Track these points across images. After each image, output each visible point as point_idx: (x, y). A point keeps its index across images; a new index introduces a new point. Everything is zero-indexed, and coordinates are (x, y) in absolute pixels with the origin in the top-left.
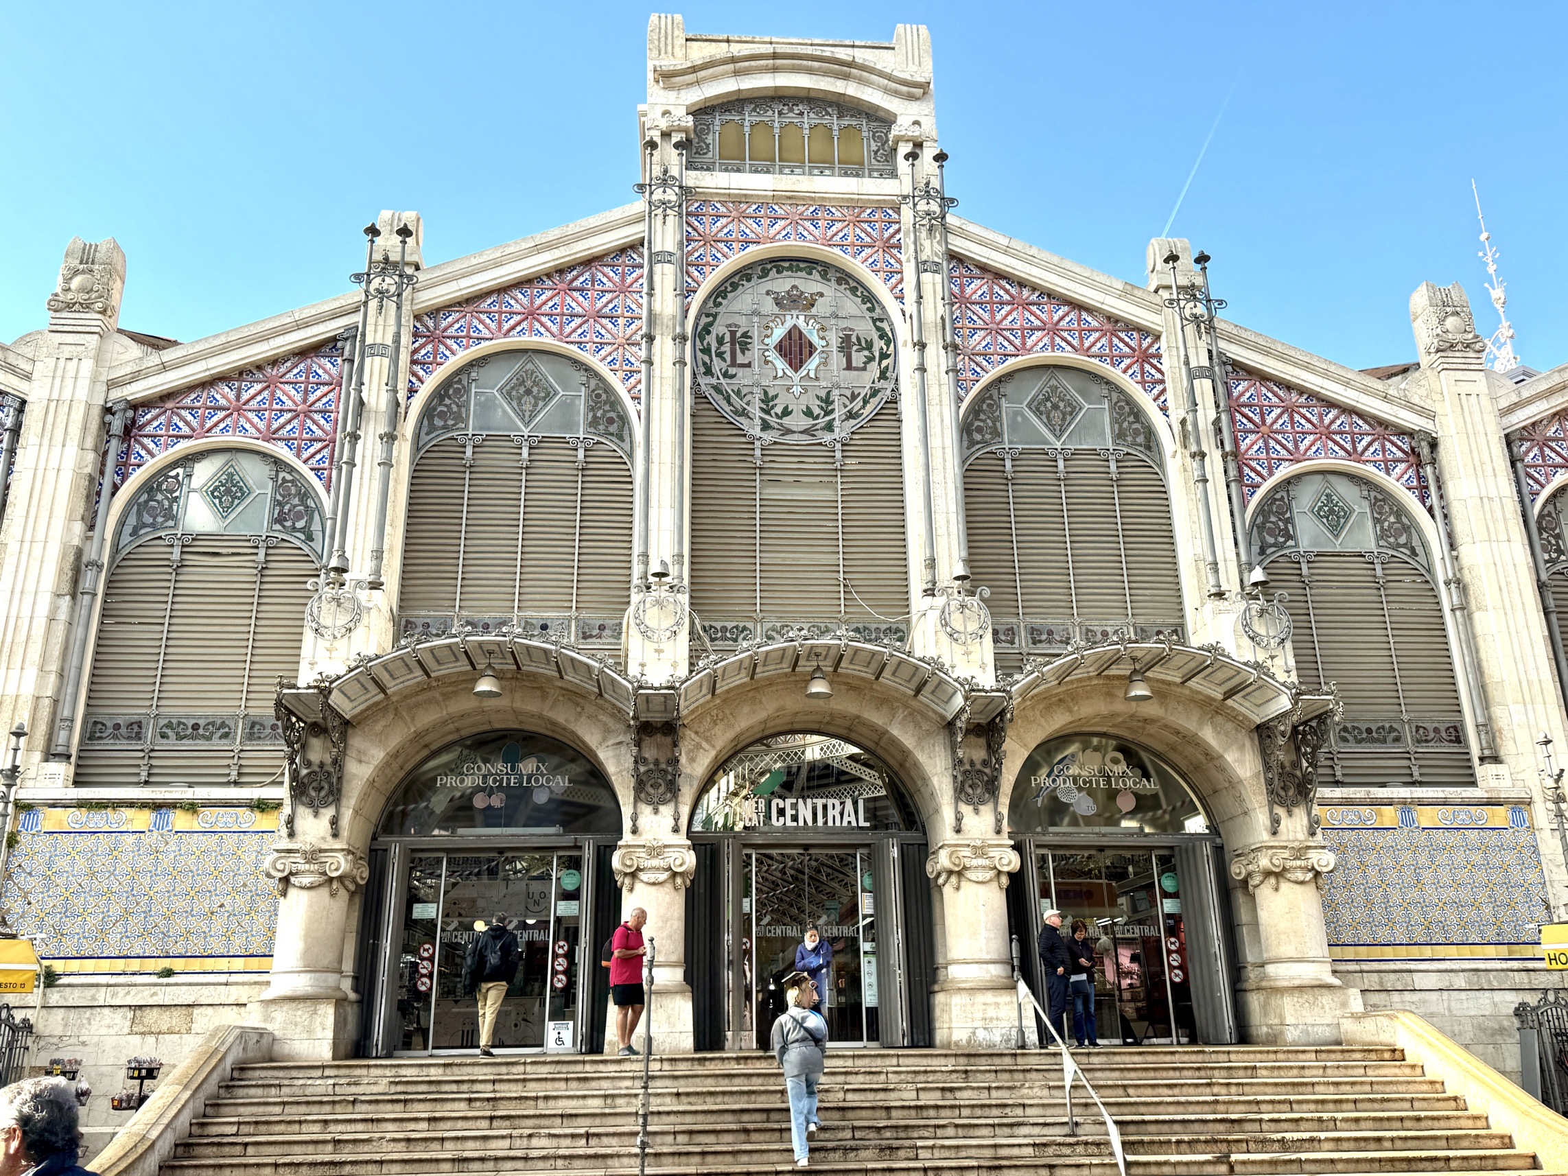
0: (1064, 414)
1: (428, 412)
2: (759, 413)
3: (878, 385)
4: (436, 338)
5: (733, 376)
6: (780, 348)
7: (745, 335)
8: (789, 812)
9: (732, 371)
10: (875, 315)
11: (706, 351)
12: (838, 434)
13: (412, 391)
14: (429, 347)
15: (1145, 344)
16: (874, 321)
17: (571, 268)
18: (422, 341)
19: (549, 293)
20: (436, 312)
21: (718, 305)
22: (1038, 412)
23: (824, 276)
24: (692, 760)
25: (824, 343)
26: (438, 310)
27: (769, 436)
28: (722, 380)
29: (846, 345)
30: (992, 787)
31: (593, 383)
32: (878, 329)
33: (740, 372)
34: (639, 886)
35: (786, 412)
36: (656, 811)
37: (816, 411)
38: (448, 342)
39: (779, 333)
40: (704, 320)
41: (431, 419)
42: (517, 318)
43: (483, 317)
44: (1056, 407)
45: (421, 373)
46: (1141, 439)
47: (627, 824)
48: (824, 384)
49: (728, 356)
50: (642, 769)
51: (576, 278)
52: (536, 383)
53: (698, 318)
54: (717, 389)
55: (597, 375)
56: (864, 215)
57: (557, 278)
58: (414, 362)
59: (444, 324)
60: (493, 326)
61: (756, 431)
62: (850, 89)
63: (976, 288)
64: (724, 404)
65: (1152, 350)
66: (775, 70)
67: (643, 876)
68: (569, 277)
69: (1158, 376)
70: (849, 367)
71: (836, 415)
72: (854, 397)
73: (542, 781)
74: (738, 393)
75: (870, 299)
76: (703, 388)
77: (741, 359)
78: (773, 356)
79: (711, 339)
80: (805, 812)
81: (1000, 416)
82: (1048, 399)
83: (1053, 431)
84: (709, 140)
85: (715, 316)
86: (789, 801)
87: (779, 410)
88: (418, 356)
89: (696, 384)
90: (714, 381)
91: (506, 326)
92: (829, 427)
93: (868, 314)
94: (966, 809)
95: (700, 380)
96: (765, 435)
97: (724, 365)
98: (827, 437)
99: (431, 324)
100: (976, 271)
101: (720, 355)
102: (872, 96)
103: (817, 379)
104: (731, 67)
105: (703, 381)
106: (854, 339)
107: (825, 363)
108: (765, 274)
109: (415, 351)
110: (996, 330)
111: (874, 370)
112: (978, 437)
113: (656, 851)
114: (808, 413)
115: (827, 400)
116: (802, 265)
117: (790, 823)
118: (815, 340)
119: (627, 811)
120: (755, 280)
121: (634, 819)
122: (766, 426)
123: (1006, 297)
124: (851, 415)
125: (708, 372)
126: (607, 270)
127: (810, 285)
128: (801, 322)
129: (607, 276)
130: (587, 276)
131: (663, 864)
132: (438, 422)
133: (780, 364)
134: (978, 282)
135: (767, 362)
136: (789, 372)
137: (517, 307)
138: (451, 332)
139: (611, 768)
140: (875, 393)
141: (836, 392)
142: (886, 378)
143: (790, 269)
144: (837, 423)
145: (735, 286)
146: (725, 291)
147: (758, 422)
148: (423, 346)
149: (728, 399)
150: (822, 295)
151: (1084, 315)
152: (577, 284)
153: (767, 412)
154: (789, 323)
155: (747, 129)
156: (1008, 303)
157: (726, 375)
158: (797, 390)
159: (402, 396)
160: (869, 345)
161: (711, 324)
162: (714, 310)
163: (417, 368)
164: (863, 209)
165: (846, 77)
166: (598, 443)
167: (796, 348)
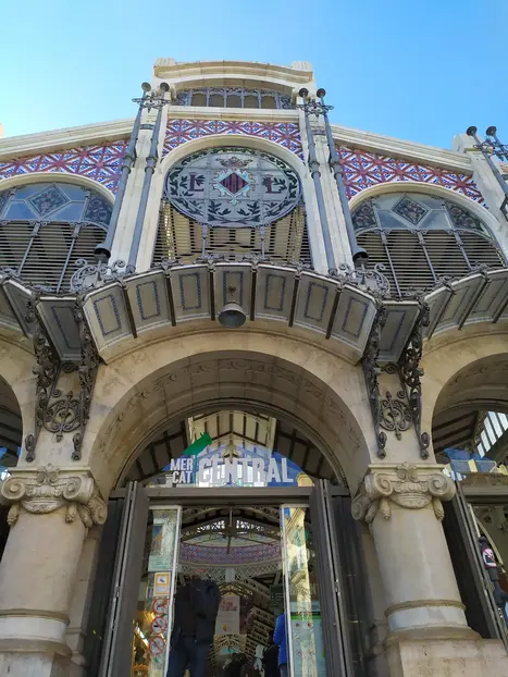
0: (417, 214)
2: (207, 212)
3: (288, 200)
5: (191, 195)
6: (224, 183)
9: (191, 193)
10: (286, 170)
11: (175, 184)
12: (262, 222)
15: (463, 179)
16: (285, 172)
21: (184, 164)
22: (399, 213)
24: (107, 392)
25: (252, 181)
30: (411, 415)
31: (94, 197)
32: (288, 175)
35: (226, 212)
36: (59, 439)
37: (247, 211)
39: (225, 175)
40: (175, 170)
44: (411, 210)
49: (188, 186)
50: (54, 400)
52: (54, 196)
56: (277, 125)
61: (205, 221)
62: (268, 79)
63: (350, 156)
64: (184, 209)
65: (469, 182)
66: (225, 71)
67: (30, 505)
69: (476, 193)
70: (269, 191)
71: (261, 213)
72: (273, 205)
74: (194, 203)
75: (282, 162)
76: (170, 200)
77: (196, 187)
79: (178, 179)
81: (373, 214)
82: (405, 207)
83: (412, 222)
84: (186, 100)
85: (182, 169)
89: (165, 198)
90: (178, 197)
93: (281, 169)
94: (387, 435)
96: (211, 223)
97: (185, 190)
98: (255, 224)
100: (348, 150)
101: (184, 186)
105: (170, 197)
106: (272, 180)
107: (253, 190)
110: (365, 173)
111: (286, 193)
115: (254, 208)
116: (239, 149)
118: (247, 179)
120: (209, 154)
122: (212, 219)
123: (369, 160)
125: (174, 192)
128: (238, 172)
133: (223, 190)
140: (287, 203)
141: (261, 203)
142: (295, 197)
144: (261, 217)
145: (196, 157)
146: (190, 159)
147: (206, 216)
149: (187, 206)
152: (93, 152)
153: (213, 212)
154: (229, 173)
157: (186, 194)
160: (283, 182)
162: (182, 167)
167: (233, 183)
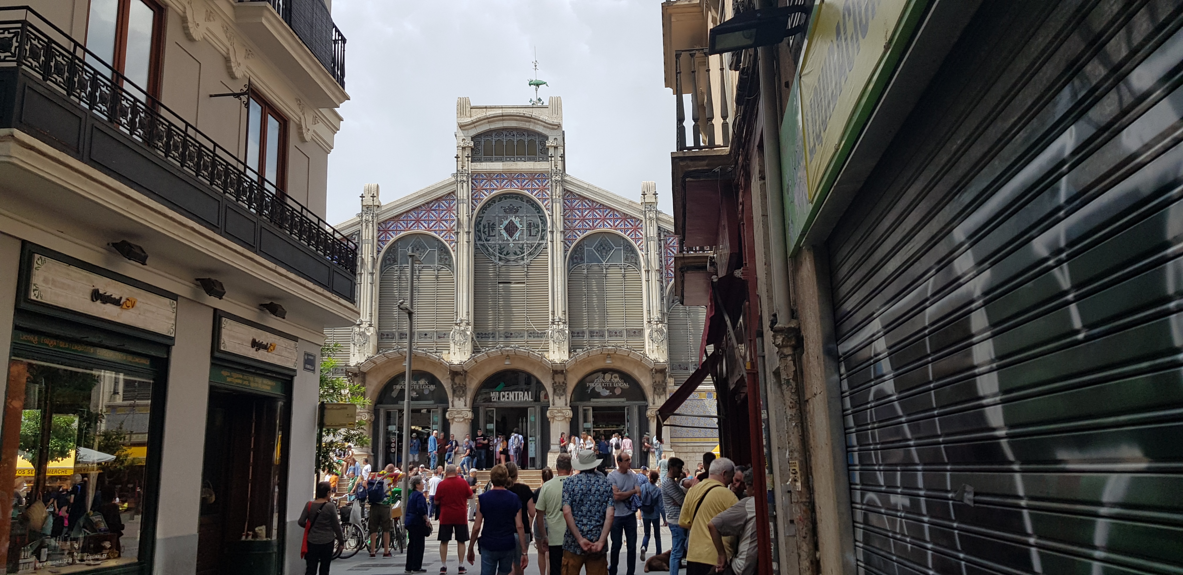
0: (607, 251)
1: (384, 259)
2: (498, 254)
3: (541, 242)
4: (386, 231)
5: (489, 240)
6: (505, 229)
7: (493, 224)
8: (506, 396)
9: (489, 238)
10: (540, 215)
11: (479, 231)
12: (526, 261)
13: (379, 252)
14: (384, 235)
15: (637, 224)
16: (540, 217)
17: (432, 202)
18: (381, 232)
19: (424, 212)
20: (385, 222)
21: (483, 213)
22: (598, 251)
23: (522, 200)
24: (470, 383)
25: (521, 226)
26: (386, 221)
27: (501, 263)
28: (485, 242)
29: (529, 225)
30: (564, 391)
31: (440, 244)
32: (541, 220)
33: (492, 238)
34: (454, 423)
35: (508, 254)
36: (459, 400)
37: (519, 253)
38: (390, 232)
39: (507, 222)
40: (479, 219)
41: (385, 262)
42: (413, 222)
43: (401, 222)
44: (604, 248)
45: (381, 245)
46: (633, 261)
47: (450, 404)
48: (521, 242)
49: (487, 233)
50: (455, 386)
51: (433, 206)
52: (420, 247)
53: (476, 218)
54: (483, 245)
55: (441, 242)
56: (536, 176)
57: (426, 205)
58: (379, 241)
59: (388, 226)
60: (405, 226)
61: (497, 261)
62: (531, 126)
63: (576, 203)
64: (486, 251)
65: (639, 226)
66: (503, 120)
67: (456, 420)
68: (431, 205)
69: (641, 236)
70: (530, 235)
71: (525, 254)
72: (532, 246)
73: (427, 387)
74: (491, 247)
75: (538, 209)
76: (478, 245)
77: (492, 234)
78: (503, 232)
79: (481, 227)
80: (511, 396)
81: (584, 253)
82: (601, 245)
83: (602, 258)
84: (480, 148)
85: (482, 217)
86: (506, 393)
87: (505, 253)
88: (380, 238)
89: (475, 244)
90: (482, 243)
91: (409, 226)
92: (523, 259)
93: (537, 215)
94: (556, 398)
95: (477, 242)
97: (486, 236)
98: (522, 263)
99: (384, 226)
100: (577, 196)
101: (484, 232)
102: (539, 129)
103: (519, 240)
104: (487, 121)
105: (478, 243)
106: (532, 224)
107: (522, 234)
108: (500, 199)
109: (379, 236)
110: (583, 219)
111: (539, 237)
112: (575, 261)
113: (459, 413)
114: (515, 253)
115: (522, 248)
116: (514, 196)
117: (506, 400)
118: (518, 225)
119: (450, 400)
120: (497, 203)
121: (452, 402)
122: (500, 259)
123: (588, 206)
124: (530, 254)
125: (480, 239)
126: (444, 202)
127: (516, 203)
128: (513, 219)
129: (444, 204)
130: (437, 204)
131: (461, 416)
132: (388, 262)
133: (505, 235)
134: (578, 201)
135: (501, 234)
136: (509, 238)
137: (413, 218)
138: (391, 228)
139: (445, 387)
140: (539, 245)
141: (525, 245)
142: (544, 239)
143: (509, 197)
144: (525, 257)
145: (490, 205)
146: (486, 207)
147: (497, 258)
148: (382, 235)
149: (487, 249)
150: (521, 207)
151: (616, 213)
152: (433, 208)
153: (501, 254)
154: (509, 220)
155: (494, 143)
156: (588, 209)
157: (486, 240)
158: (511, 245)
159: (375, 255)
160: (538, 226)
161: (481, 221)
162: (482, 215)
163: (380, 243)
164: (536, 174)
165: (529, 122)
166: (442, 268)
167: (511, 229)
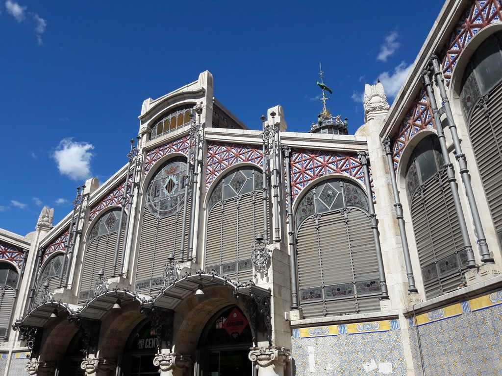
0: (240, 184)
2: (159, 210)
5: (155, 200)
6: (166, 187)
7: (159, 186)
8: (150, 343)
9: (154, 199)
11: (149, 194)
12: (178, 211)
14: (93, 215)
19: (117, 191)
21: (154, 179)
22: (233, 185)
23: (179, 160)
25: (177, 182)
28: (152, 203)
29: (182, 180)
33: (157, 198)
35: (166, 208)
37: (173, 204)
39: (167, 182)
42: (110, 200)
43: (104, 203)
44: (238, 182)
48: (176, 195)
49: (154, 194)
51: (123, 184)
52: (112, 218)
54: (150, 206)
56: (188, 138)
58: (90, 220)
60: (105, 205)
63: (217, 149)
64: (151, 210)
70: (183, 187)
71: (178, 205)
74: (155, 206)
77: (157, 194)
78: (165, 190)
79: (151, 191)
80: (153, 343)
82: (236, 180)
83: (237, 191)
84: (155, 131)
86: (150, 339)
87: (164, 208)
91: (108, 204)
92: (175, 209)
96: (159, 217)
99: (94, 209)
101: (152, 195)
103: (174, 194)
107: (177, 188)
108: (165, 166)
110: (222, 161)
114: (171, 206)
115: (176, 200)
117: (150, 347)
118: (175, 182)
123: (225, 149)
124: (181, 203)
125: (149, 201)
127: (176, 165)
128: (172, 178)
133: (166, 192)
134: (218, 147)
135: (163, 193)
136: (168, 194)
138: (98, 209)
141: (179, 197)
143: (171, 162)
144: (178, 207)
147: (159, 213)
149: (153, 208)
150: (178, 167)
153: (161, 209)
154: (169, 179)
155: (163, 123)
158: (169, 199)
161: (151, 186)
165: (184, 98)
167: (170, 186)
